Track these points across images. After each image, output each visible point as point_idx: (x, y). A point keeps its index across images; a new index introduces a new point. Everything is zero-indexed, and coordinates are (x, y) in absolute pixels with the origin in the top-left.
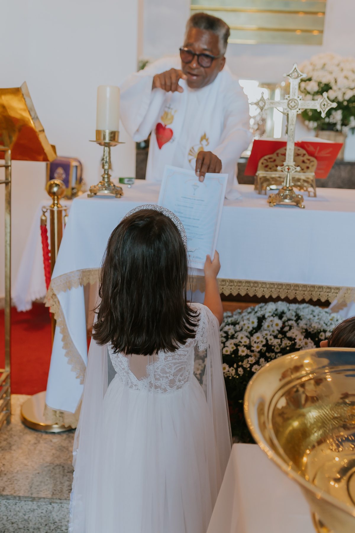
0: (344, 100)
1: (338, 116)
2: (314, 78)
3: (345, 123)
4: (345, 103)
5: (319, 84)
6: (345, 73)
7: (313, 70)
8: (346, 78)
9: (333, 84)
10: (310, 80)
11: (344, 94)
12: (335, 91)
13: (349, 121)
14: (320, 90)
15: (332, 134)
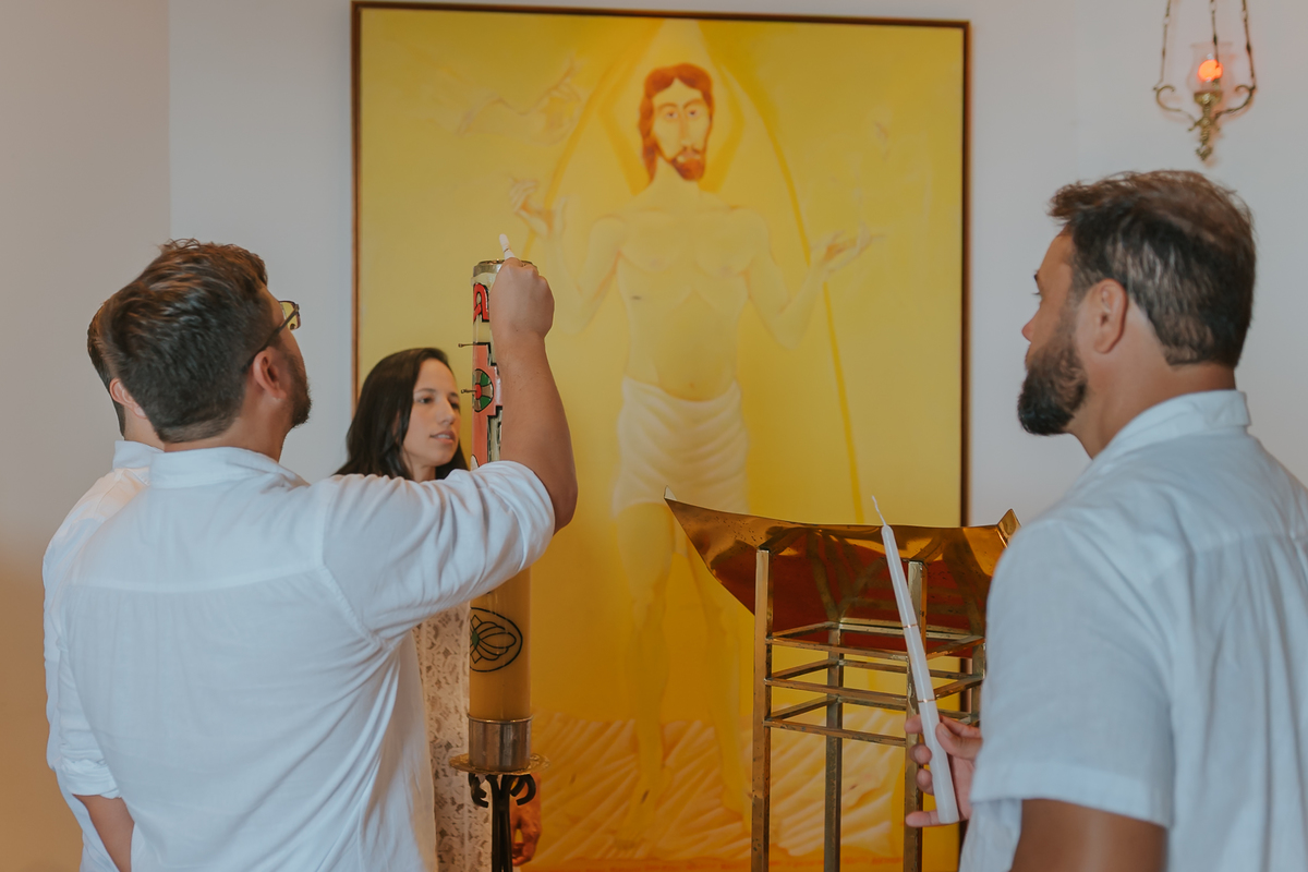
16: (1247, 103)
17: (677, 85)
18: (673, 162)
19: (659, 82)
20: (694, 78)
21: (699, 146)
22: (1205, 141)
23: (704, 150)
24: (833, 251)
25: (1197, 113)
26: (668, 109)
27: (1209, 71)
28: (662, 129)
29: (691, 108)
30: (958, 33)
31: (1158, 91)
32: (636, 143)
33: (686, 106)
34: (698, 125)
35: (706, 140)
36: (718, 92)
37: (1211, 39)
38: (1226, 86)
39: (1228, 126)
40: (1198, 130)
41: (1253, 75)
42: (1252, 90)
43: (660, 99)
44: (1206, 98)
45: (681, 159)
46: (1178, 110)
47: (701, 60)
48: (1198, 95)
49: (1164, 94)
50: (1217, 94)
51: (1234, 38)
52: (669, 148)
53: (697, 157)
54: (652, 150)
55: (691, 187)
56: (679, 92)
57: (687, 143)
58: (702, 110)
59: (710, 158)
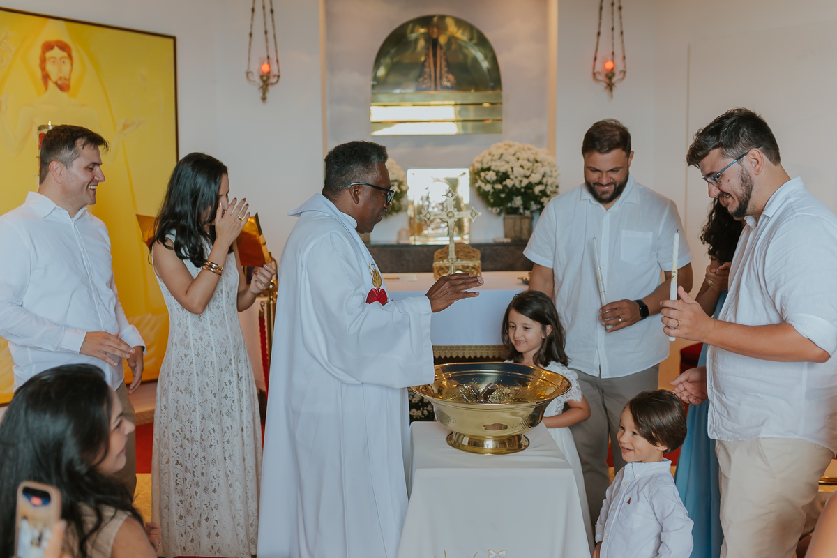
0: (522, 187)
1: (518, 201)
2: (493, 168)
3: (526, 207)
4: (523, 190)
5: (497, 173)
6: (520, 162)
7: (492, 160)
8: (522, 167)
9: (510, 173)
10: (489, 169)
11: (521, 181)
12: (512, 180)
13: (530, 205)
14: (499, 178)
15: (517, 217)
16: (278, 81)
17: (56, 50)
18: (56, 83)
19: (48, 47)
20: (64, 47)
21: (67, 77)
22: (264, 94)
23: (69, 79)
24: (125, 126)
25: (261, 84)
26: (52, 60)
27: (265, 68)
28: (50, 67)
29: (63, 60)
30: (171, 41)
31: (247, 73)
32: (39, 73)
33: (61, 59)
34: (66, 68)
35: (70, 75)
36: (74, 54)
37: (266, 56)
38: (271, 75)
39: (271, 89)
40: (261, 90)
41: (279, 71)
42: (279, 77)
43: (49, 54)
44: (265, 78)
45: (59, 82)
46: (254, 81)
47: (66, 39)
48: (261, 77)
49: (250, 75)
50: (268, 78)
51: (273, 56)
52: (54, 75)
53: (67, 82)
54: (46, 77)
55: (64, 95)
56: (56, 52)
57: (62, 75)
58: (68, 61)
59: (72, 83)
